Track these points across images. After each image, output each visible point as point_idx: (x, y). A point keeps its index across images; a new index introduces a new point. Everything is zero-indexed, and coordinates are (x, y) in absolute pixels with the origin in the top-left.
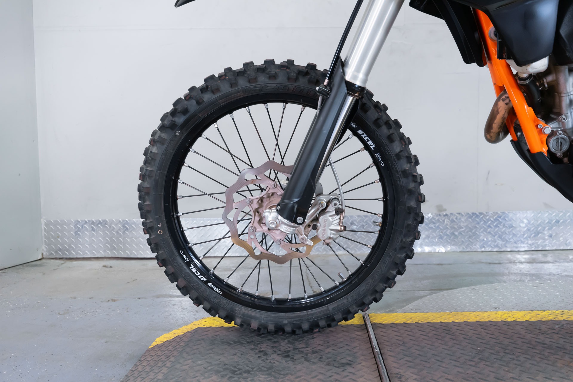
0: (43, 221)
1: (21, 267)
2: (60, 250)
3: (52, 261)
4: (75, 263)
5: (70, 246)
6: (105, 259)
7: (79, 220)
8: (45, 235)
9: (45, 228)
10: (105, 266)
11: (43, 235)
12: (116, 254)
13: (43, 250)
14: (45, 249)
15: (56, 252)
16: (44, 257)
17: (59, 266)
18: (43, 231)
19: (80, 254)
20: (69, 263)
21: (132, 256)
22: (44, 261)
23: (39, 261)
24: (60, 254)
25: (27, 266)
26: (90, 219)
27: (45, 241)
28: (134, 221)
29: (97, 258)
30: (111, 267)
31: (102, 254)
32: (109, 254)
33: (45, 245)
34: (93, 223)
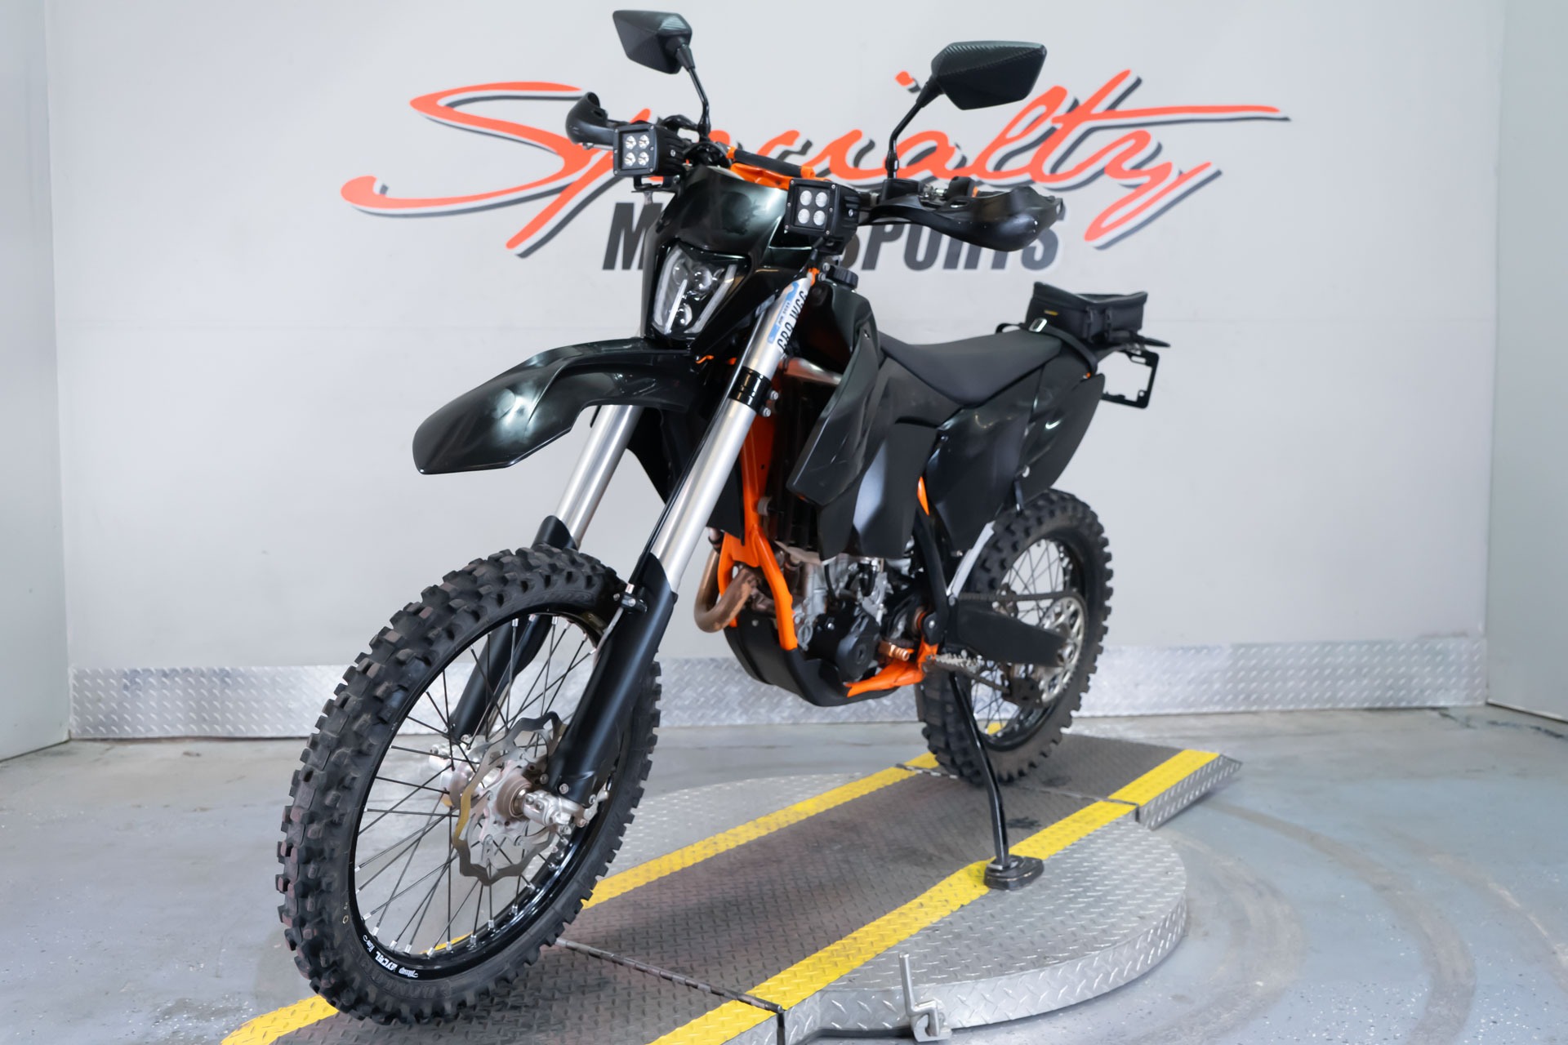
0: (71, 672)
1: (33, 755)
2: (102, 724)
3: (89, 744)
4: (131, 747)
5: (122, 718)
6: (187, 741)
7: (139, 669)
8: (75, 697)
9: (74, 686)
10: (187, 754)
11: (71, 697)
12: (207, 730)
13: (72, 724)
14: (74, 723)
15: (95, 728)
16: (73, 737)
17: (101, 754)
18: (71, 690)
20: (120, 749)
21: (237, 735)
22: (72, 744)
23: (65, 745)
24: (103, 732)
25: (45, 754)
26: (158, 668)
27: (75, 708)
28: (240, 671)
29: (173, 739)
30: (198, 755)
31: (180, 730)
32: (194, 730)
33: (76, 714)
34: (165, 675)
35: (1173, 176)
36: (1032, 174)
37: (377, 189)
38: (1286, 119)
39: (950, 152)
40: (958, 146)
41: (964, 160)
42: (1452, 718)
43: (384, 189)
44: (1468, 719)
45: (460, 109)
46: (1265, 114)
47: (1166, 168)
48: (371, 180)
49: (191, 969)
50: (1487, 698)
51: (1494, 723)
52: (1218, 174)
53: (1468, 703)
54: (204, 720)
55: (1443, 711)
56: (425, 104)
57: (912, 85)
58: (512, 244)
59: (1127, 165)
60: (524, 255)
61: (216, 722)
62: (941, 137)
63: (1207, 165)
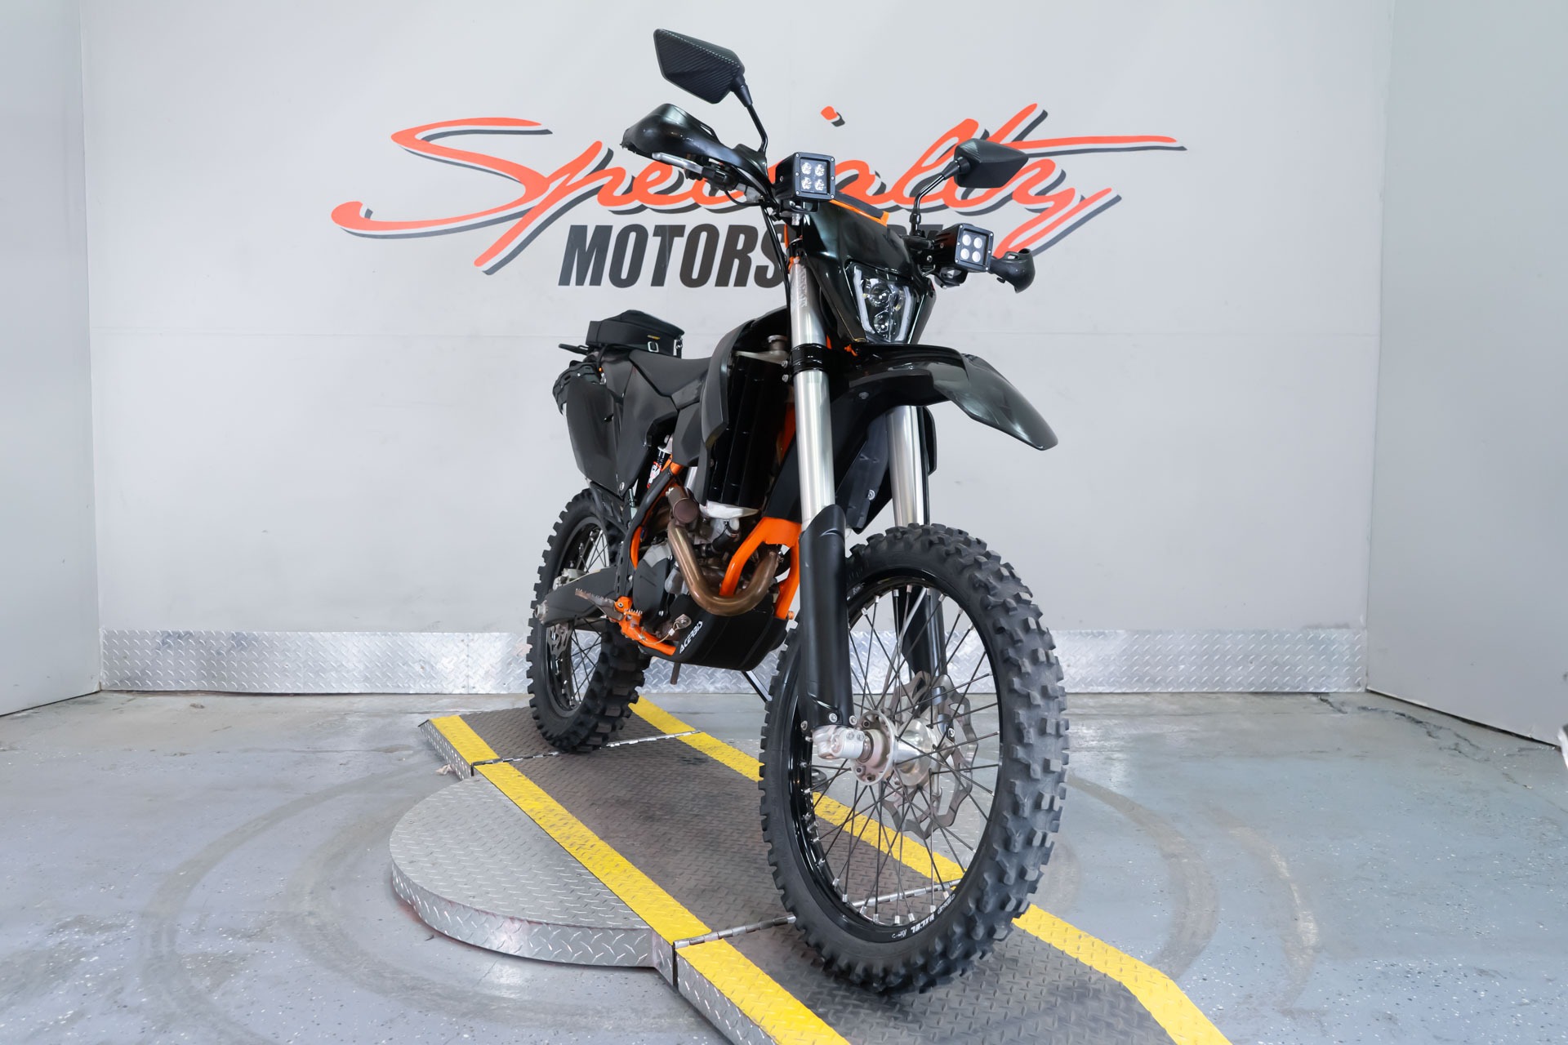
0: (102, 632)
1: (64, 703)
2: (129, 679)
3: (116, 695)
4: (151, 699)
5: (143, 672)
6: (197, 694)
8: (105, 653)
9: (104, 643)
10: (194, 706)
11: (102, 653)
12: (214, 687)
13: (102, 678)
14: (105, 677)
15: (122, 681)
16: (103, 688)
17: (123, 704)
18: (102, 648)
19: (170, 684)
20: (140, 700)
22: (101, 694)
23: (94, 695)
24: (129, 686)
25: (74, 703)
26: (175, 630)
27: (105, 663)
28: (254, 635)
29: (184, 693)
30: (202, 707)
31: (194, 685)
32: (206, 686)
33: (105, 669)
34: (180, 637)
35: (1076, 201)
36: (944, 200)
37: (362, 213)
38: (1182, 149)
39: (871, 180)
40: (877, 174)
41: (883, 186)
42: (1329, 703)
43: (369, 213)
44: (1343, 704)
45: (434, 142)
46: (1163, 144)
47: (1070, 193)
48: (358, 205)
49: (102, 890)
50: (1367, 685)
51: (1364, 708)
52: (1118, 199)
53: (1348, 690)
54: (214, 676)
55: (1322, 697)
56: (404, 138)
57: (838, 118)
58: (479, 262)
59: (1033, 191)
60: (489, 272)
61: (224, 679)
62: (862, 166)
63: (1108, 191)
